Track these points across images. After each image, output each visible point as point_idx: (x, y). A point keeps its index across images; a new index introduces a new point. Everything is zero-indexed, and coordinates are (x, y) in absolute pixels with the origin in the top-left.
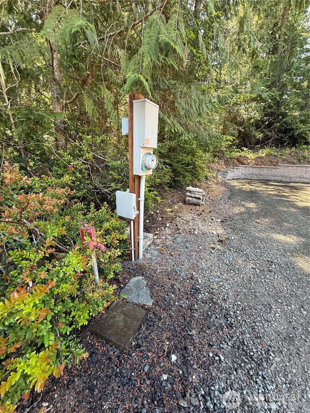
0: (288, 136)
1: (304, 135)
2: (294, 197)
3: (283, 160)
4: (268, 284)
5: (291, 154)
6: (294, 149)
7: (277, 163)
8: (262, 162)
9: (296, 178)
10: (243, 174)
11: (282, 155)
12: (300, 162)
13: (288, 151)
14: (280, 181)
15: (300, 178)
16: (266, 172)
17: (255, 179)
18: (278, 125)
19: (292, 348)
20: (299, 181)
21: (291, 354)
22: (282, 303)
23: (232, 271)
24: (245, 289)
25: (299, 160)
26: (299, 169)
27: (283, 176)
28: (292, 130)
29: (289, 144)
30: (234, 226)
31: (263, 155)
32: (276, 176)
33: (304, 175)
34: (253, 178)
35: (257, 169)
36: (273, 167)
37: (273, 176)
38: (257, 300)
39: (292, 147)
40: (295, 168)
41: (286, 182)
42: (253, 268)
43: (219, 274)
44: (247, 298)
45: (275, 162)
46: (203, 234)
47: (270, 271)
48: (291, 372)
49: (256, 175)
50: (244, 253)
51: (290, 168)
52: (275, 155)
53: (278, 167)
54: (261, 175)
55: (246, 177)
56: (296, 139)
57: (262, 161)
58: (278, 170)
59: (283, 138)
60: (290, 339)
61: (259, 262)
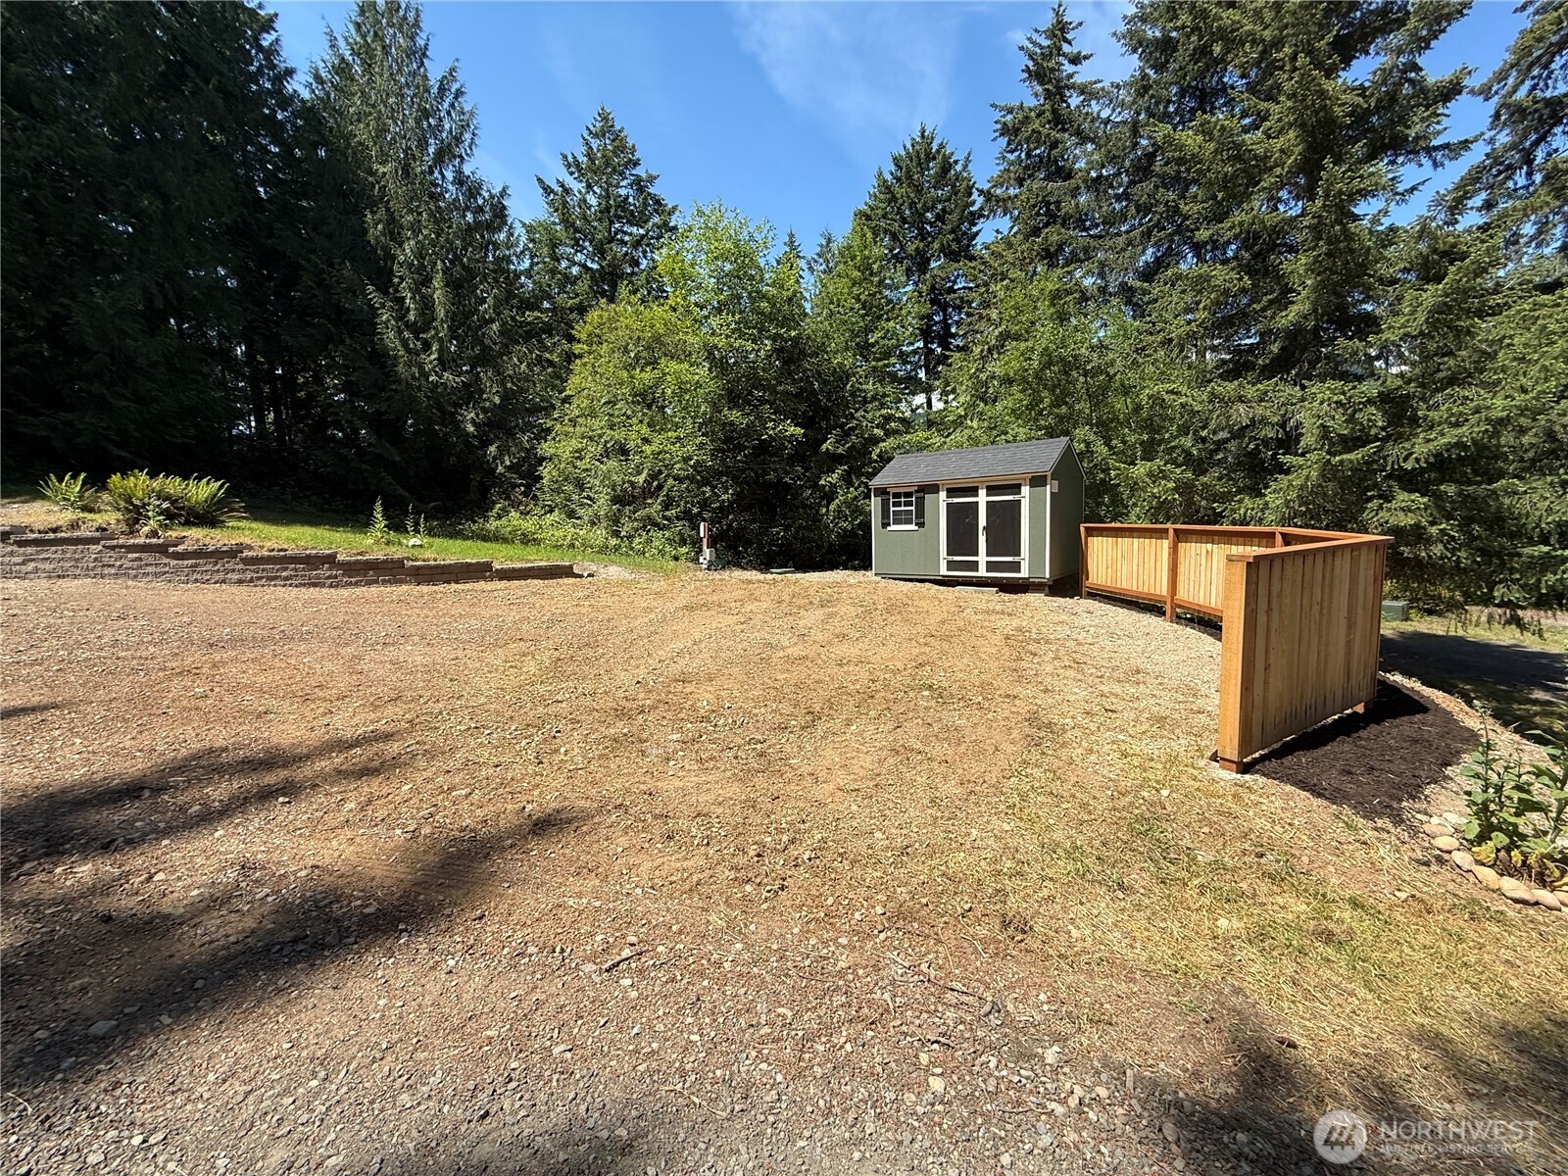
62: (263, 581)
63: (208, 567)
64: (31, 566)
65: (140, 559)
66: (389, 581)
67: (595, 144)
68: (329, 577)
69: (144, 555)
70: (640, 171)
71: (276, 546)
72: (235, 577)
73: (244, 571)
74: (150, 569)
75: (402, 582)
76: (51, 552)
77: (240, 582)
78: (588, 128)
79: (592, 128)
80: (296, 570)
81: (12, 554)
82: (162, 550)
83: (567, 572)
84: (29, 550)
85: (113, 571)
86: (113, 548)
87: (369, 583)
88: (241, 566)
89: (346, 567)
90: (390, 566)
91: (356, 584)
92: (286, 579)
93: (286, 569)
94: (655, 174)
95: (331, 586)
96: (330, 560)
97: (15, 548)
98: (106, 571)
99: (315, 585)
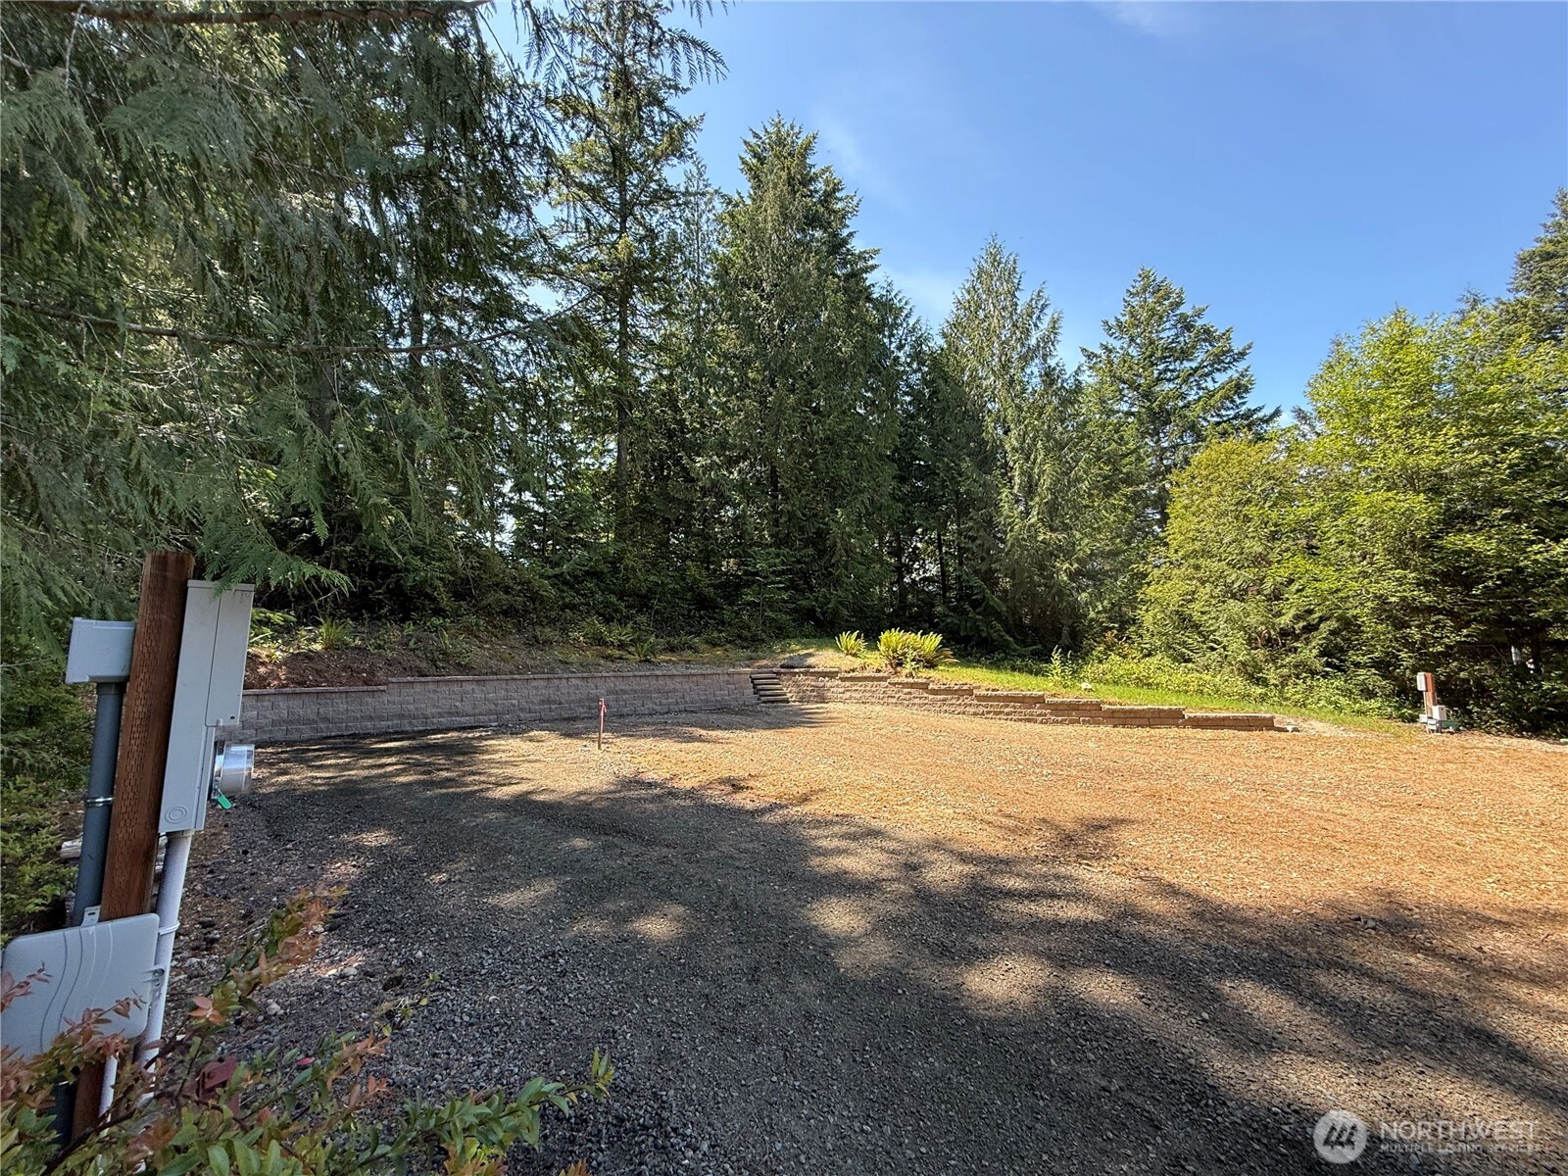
0: (384, 587)
1: (429, 590)
2: (477, 778)
3: (389, 663)
4: (579, 999)
5: (407, 644)
6: (410, 628)
7: (372, 672)
8: (318, 672)
9: (441, 715)
10: (251, 726)
11: (379, 647)
12: (437, 667)
13: (393, 633)
14: (396, 733)
15: (450, 714)
16: (345, 708)
17: (305, 736)
18: (348, 549)
19: (673, 1063)
20: (448, 725)
21: (678, 1071)
22: (620, 1014)
23: (496, 1029)
24: (550, 1040)
25: (434, 661)
26: (443, 688)
27: (401, 716)
28: (394, 572)
29: (392, 612)
30: (388, 922)
31: (317, 647)
32: (381, 718)
33: (458, 704)
34: (295, 736)
35: (306, 698)
36: (361, 688)
37: (371, 718)
38: (584, 1042)
39: (403, 621)
40: (431, 687)
41: (414, 731)
42: (528, 992)
43: (471, 1059)
44: (566, 1055)
45: (364, 671)
46: (311, 997)
47: (563, 974)
48: (692, 1091)
49: (308, 722)
50: (483, 972)
51: (418, 688)
52: (357, 648)
53: (382, 688)
54: (326, 720)
55: (266, 737)
56: (410, 599)
57: (319, 667)
58: (385, 698)
59: (371, 592)
60: (664, 1056)
61: (529, 971)
62: (991, 715)
63: (954, 701)
64: (848, 694)
65: (910, 693)
66: (1089, 722)
67: (1135, 302)
68: (1040, 715)
69: (913, 690)
70: (1185, 309)
71: (991, 687)
72: (972, 710)
73: (978, 706)
74: (917, 701)
75: (1099, 723)
76: (859, 685)
77: (975, 714)
78: (1128, 291)
79: (1131, 290)
80: (1014, 707)
81: (838, 686)
82: (924, 687)
83: (1267, 724)
84: (848, 684)
85: (894, 700)
86: (894, 684)
87: (1072, 722)
88: (975, 702)
89: (1053, 707)
90: (1088, 708)
91: (1062, 722)
92: (1008, 714)
93: (1007, 706)
94: (1202, 306)
95: (1041, 723)
96: (1039, 700)
97: (839, 682)
98: (891, 700)
99: (1029, 721)
